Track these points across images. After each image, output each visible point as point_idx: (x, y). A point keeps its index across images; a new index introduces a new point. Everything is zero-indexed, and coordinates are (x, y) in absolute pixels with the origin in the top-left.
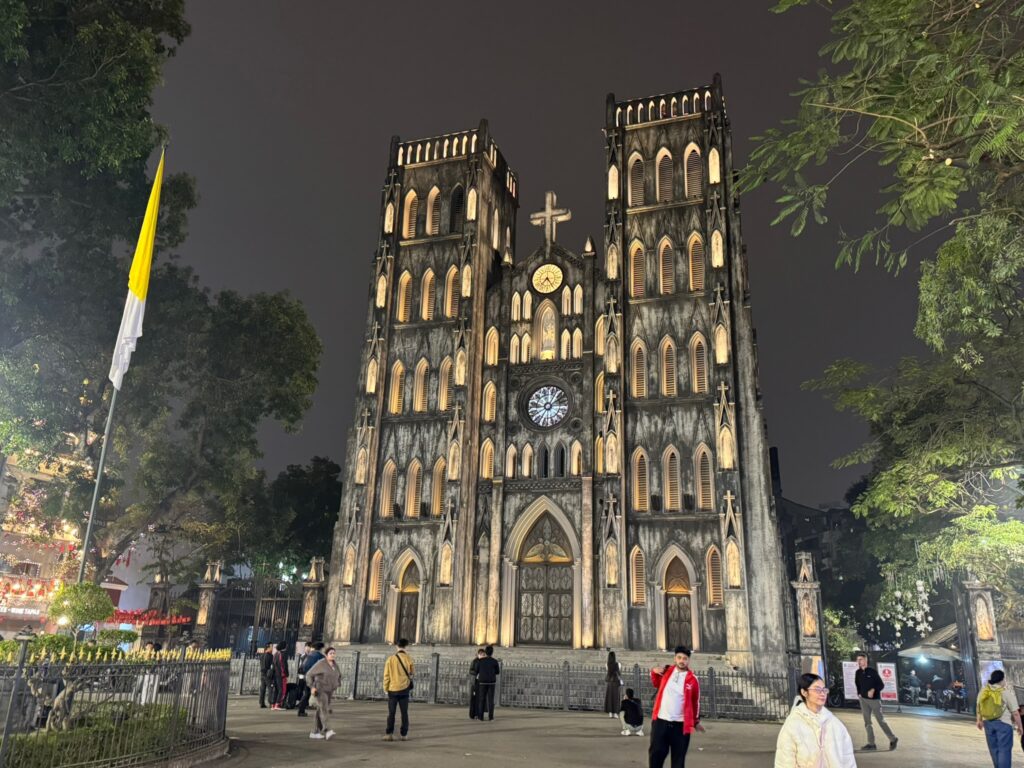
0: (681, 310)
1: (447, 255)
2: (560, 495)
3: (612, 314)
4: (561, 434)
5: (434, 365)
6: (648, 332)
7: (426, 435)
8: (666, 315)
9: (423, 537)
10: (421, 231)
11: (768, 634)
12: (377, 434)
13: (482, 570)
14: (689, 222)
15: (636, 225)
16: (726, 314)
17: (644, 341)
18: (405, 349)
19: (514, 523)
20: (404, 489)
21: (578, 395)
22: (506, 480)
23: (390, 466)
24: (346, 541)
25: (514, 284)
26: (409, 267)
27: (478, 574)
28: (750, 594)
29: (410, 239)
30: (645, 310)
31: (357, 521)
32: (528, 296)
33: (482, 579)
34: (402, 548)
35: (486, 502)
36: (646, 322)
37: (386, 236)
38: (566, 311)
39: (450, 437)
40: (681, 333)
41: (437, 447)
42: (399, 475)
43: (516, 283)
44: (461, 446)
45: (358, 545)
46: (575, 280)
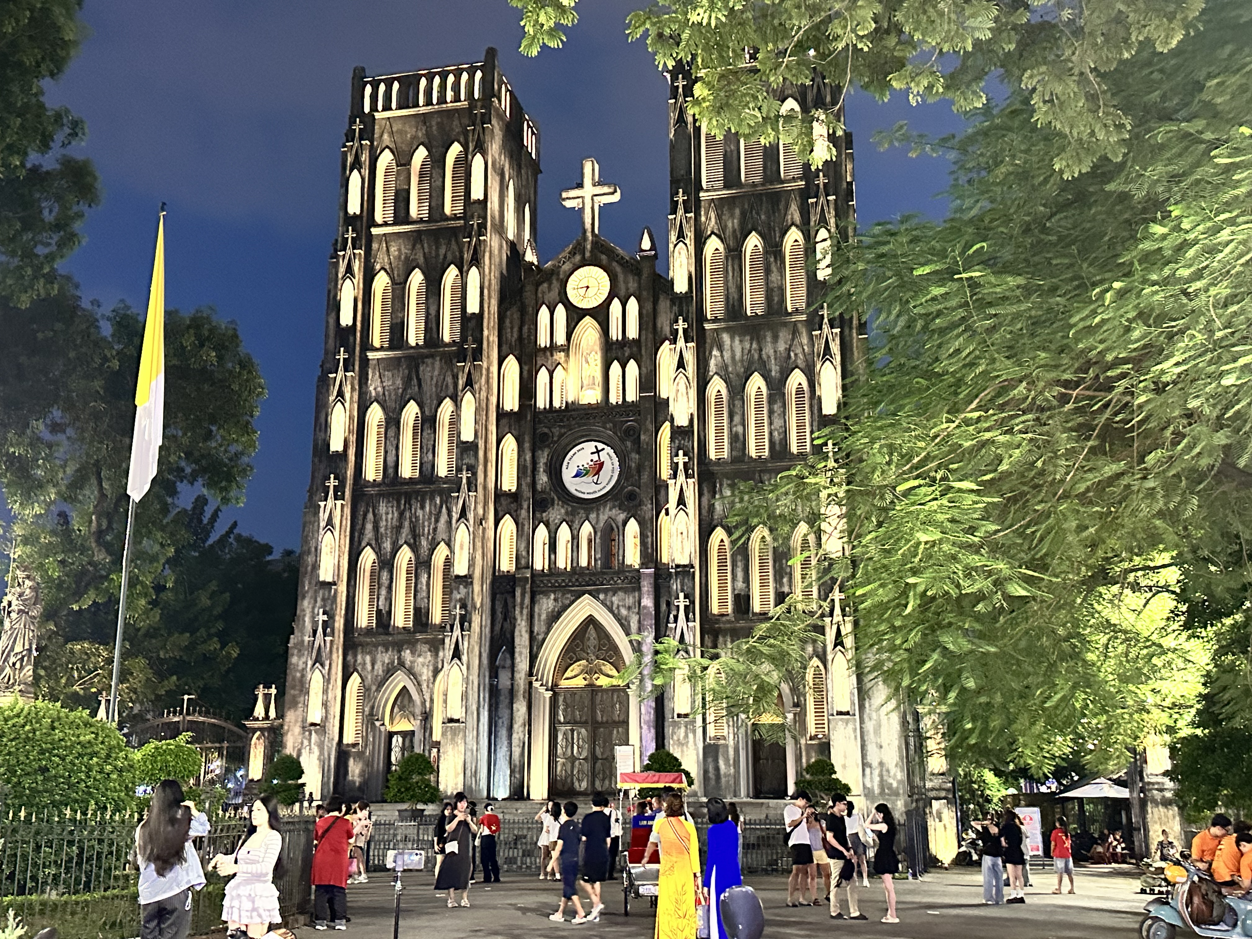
0: (775, 338)
1: (442, 251)
2: (610, 594)
3: (681, 342)
4: (611, 510)
5: (427, 413)
6: (730, 369)
7: (420, 513)
8: (755, 346)
9: (419, 656)
10: (402, 214)
11: (885, 773)
12: (348, 511)
13: (502, 698)
14: (785, 214)
15: (713, 215)
16: (835, 348)
17: (726, 382)
18: (384, 388)
19: (547, 633)
20: (390, 588)
21: (635, 456)
22: (534, 574)
23: (368, 557)
24: (310, 663)
25: (540, 295)
26: (387, 267)
27: (497, 704)
28: (862, 721)
29: (386, 224)
30: (726, 338)
31: (325, 635)
32: (561, 311)
33: (504, 712)
34: (389, 672)
35: (506, 605)
36: (727, 355)
37: (350, 220)
38: (615, 333)
39: (455, 516)
40: (775, 371)
41: (435, 530)
42: (381, 568)
43: (543, 293)
44: (471, 529)
45: (327, 668)
46: (627, 289)
